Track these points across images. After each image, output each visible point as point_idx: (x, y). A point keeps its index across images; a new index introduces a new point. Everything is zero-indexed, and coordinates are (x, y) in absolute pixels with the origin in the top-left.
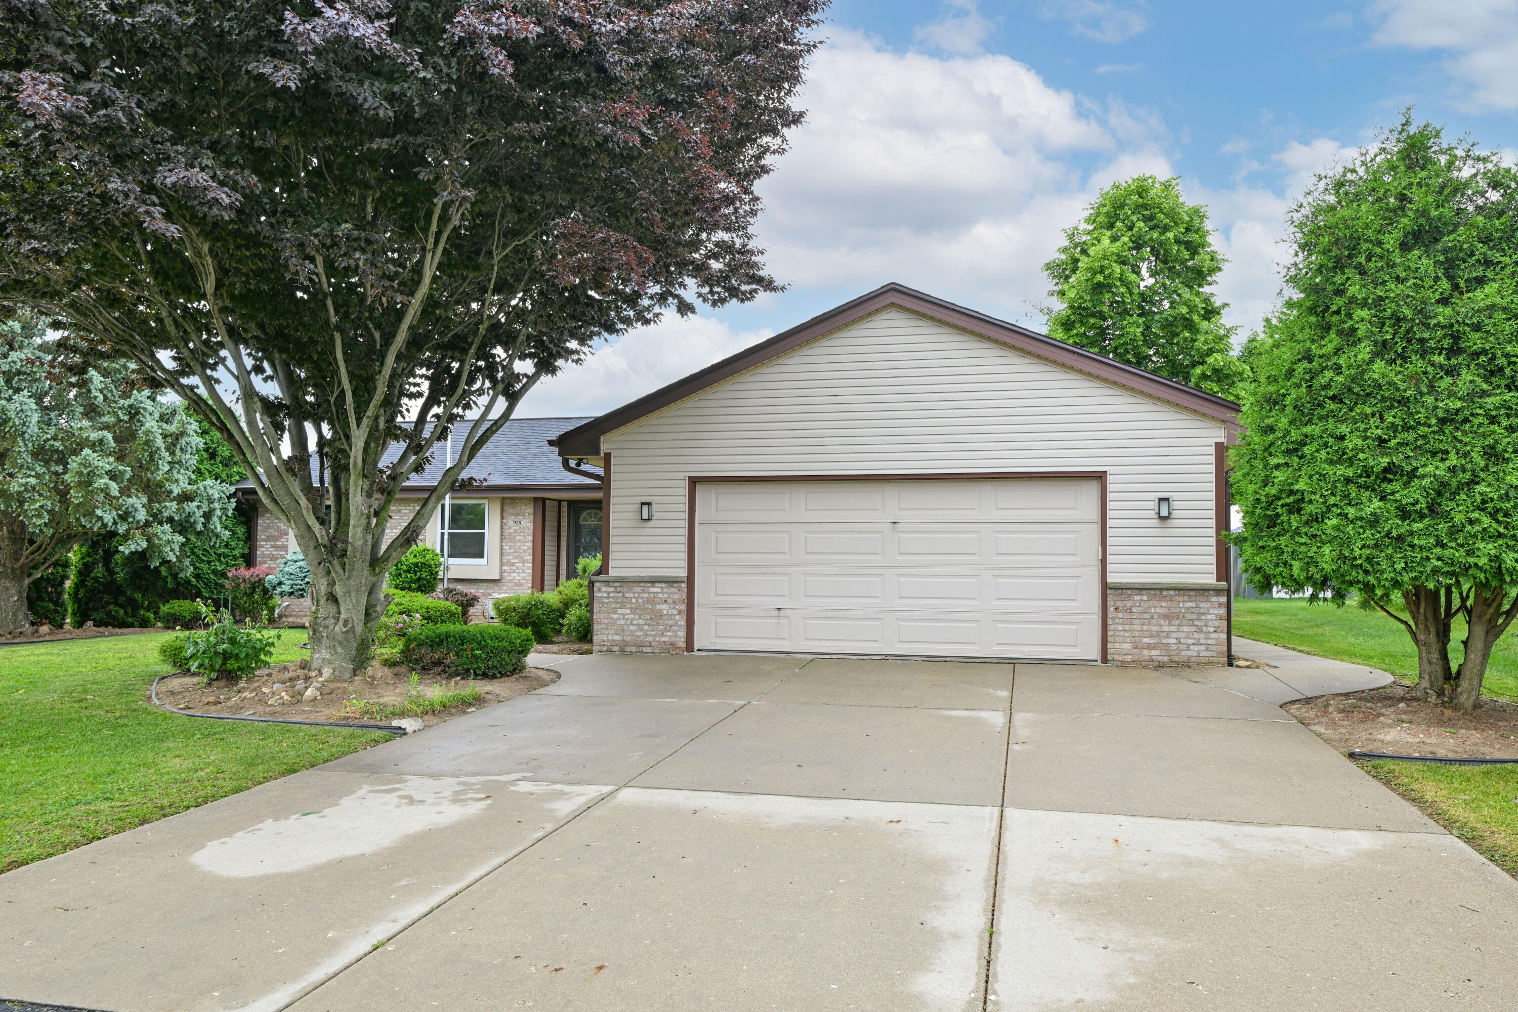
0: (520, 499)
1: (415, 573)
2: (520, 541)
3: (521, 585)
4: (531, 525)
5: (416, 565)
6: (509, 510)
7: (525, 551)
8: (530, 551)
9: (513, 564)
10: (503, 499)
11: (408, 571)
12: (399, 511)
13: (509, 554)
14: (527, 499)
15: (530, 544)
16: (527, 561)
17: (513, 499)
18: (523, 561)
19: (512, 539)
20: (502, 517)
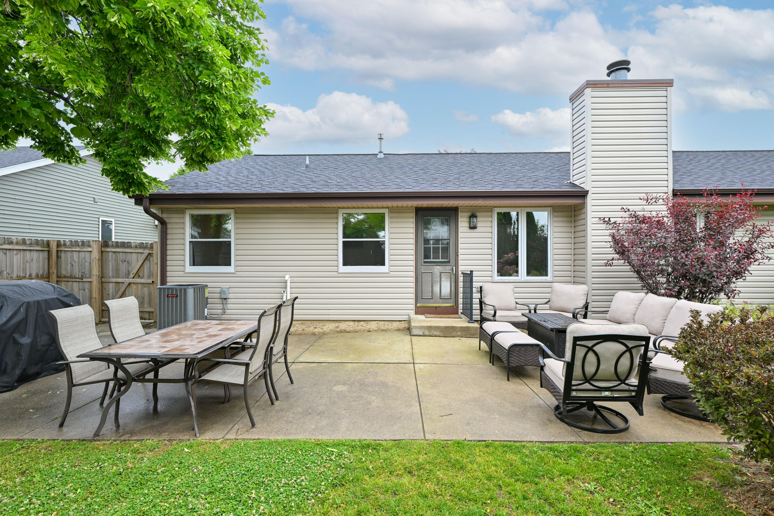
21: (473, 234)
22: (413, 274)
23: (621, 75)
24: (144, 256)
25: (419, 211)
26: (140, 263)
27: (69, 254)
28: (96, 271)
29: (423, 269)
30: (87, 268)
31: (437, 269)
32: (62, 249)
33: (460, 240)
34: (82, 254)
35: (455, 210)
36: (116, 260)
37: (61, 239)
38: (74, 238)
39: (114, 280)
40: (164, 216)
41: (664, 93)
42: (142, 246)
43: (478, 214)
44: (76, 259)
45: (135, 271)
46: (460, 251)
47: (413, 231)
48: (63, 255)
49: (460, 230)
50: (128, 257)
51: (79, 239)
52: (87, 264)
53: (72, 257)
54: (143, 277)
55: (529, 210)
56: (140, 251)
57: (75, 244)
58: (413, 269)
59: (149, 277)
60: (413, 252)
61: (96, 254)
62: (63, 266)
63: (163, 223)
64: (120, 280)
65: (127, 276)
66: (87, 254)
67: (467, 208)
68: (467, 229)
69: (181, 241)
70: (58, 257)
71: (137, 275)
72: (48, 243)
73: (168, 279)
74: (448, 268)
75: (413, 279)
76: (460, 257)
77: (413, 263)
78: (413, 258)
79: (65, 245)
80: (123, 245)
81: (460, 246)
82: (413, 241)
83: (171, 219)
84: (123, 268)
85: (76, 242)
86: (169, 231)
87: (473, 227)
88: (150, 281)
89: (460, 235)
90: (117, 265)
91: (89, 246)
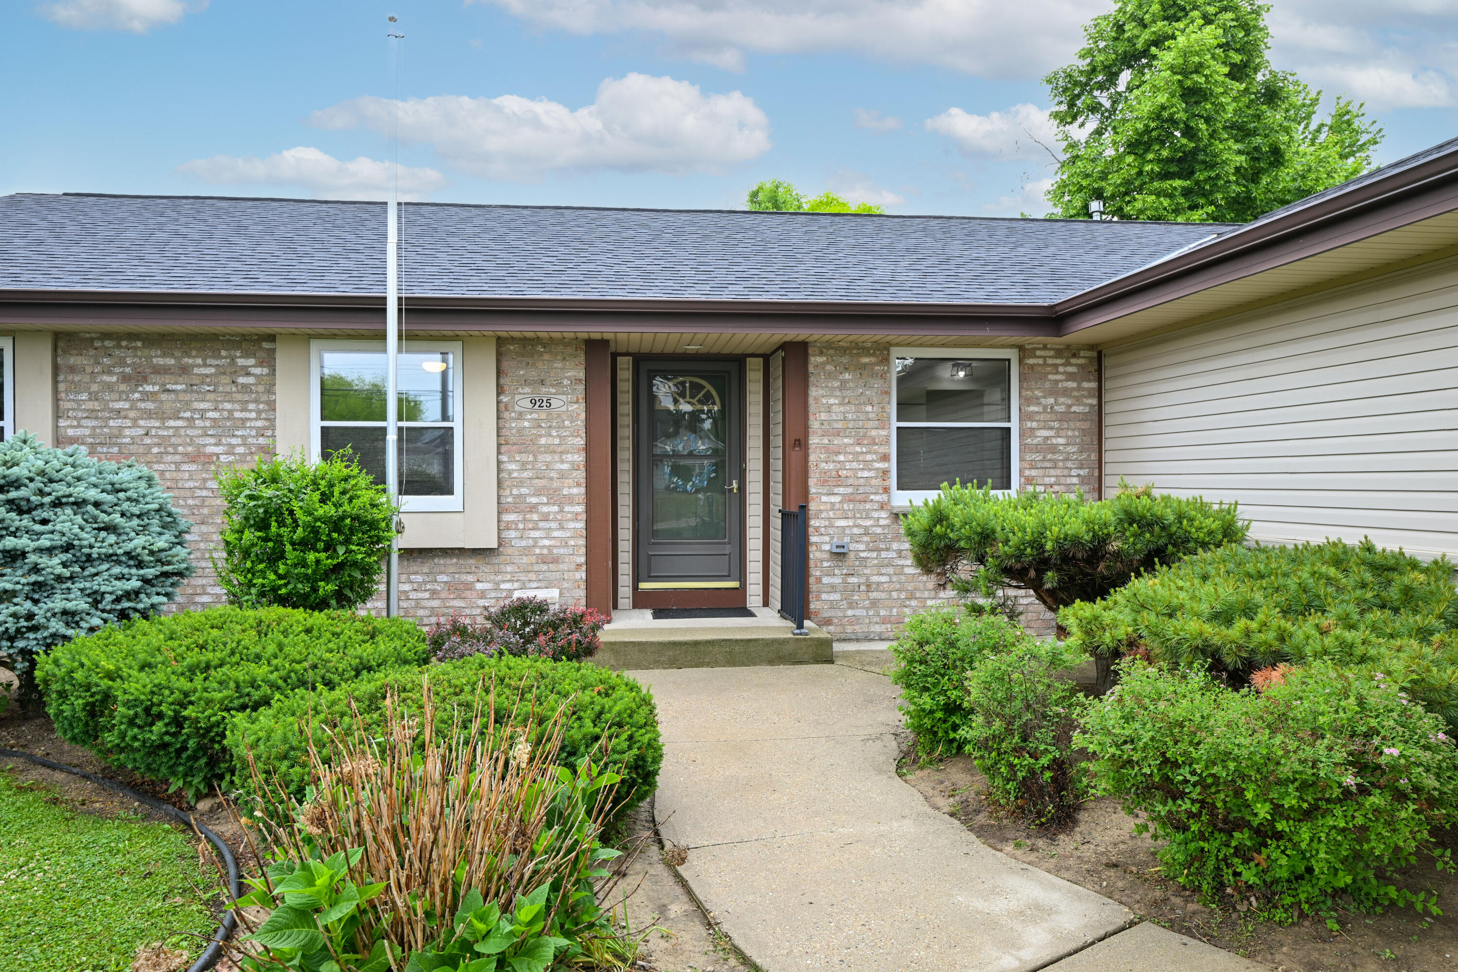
0: (549, 343)
1: (330, 547)
2: (549, 450)
3: (556, 560)
4: (579, 409)
5: (336, 524)
6: (517, 371)
7: (562, 475)
8: (581, 475)
9: (533, 508)
10: (500, 342)
11: (304, 545)
12: (185, 370)
13: (521, 483)
14: (563, 342)
15: (579, 458)
16: (570, 500)
17: (528, 345)
18: (562, 501)
19: (527, 445)
20: (500, 390)
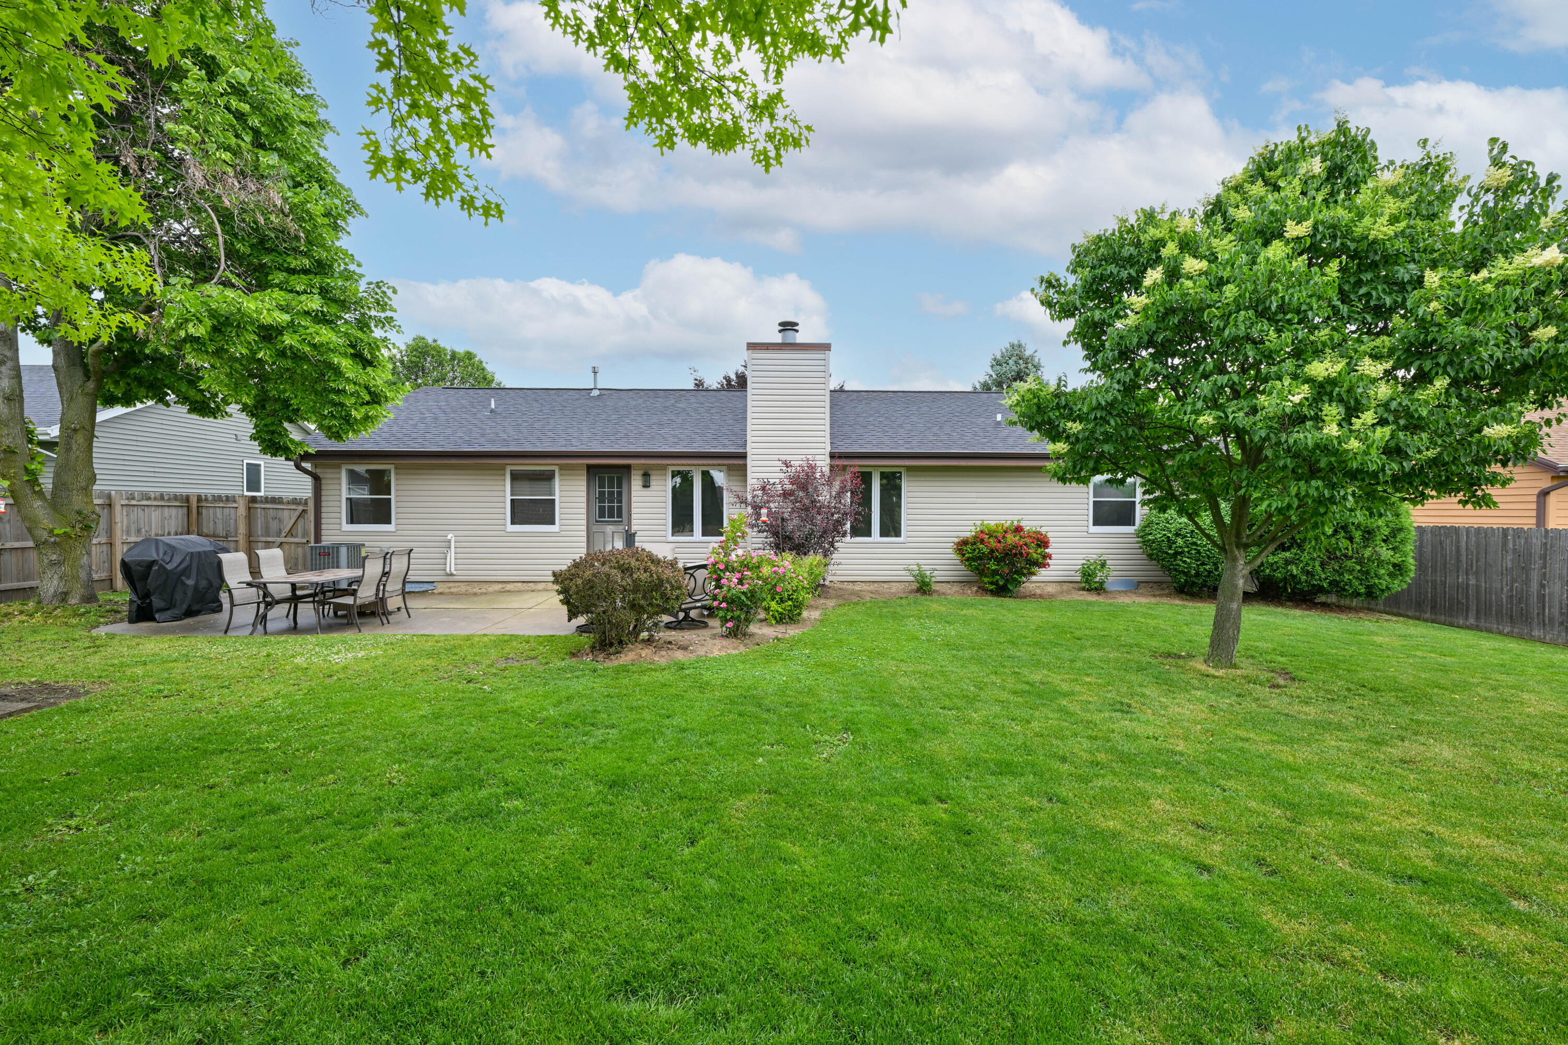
21: (646, 492)
22: (585, 533)
23: (791, 337)
24: (297, 513)
25: (589, 468)
26: (293, 521)
27: (211, 511)
28: (242, 529)
29: (595, 528)
30: (232, 526)
31: (609, 529)
32: (204, 504)
33: (633, 499)
34: (226, 511)
35: (628, 468)
36: (266, 517)
37: (203, 491)
38: (217, 492)
39: (264, 539)
40: (319, 471)
41: (822, 356)
42: (295, 501)
43: (650, 472)
44: (219, 515)
45: (287, 529)
46: (633, 510)
47: (584, 488)
48: (204, 511)
49: (633, 488)
50: (280, 513)
51: (223, 492)
52: (232, 522)
53: (215, 514)
54: (296, 536)
55: (705, 468)
56: (293, 507)
57: (218, 498)
58: (584, 528)
59: (303, 536)
60: (584, 511)
61: (242, 511)
62: (205, 524)
63: (316, 479)
64: (270, 539)
65: (279, 534)
66: (233, 511)
67: (639, 467)
68: (640, 488)
69: (337, 498)
70: (199, 513)
71: (290, 533)
72: (187, 499)
73: (323, 538)
74: (620, 528)
75: (585, 539)
76: (633, 516)
77: (584, 522)
78: (584, 517)
79: (206, 500)
80: (274, 500)
81: (633, 505)
82: (584, 499)
83: (326, 474)
84: (274, 525)
85: (220, 497)
86: (323, 487)
87: (646, 485)
88: (304, 541)
89: (633, 494)
90: (267, 522)
91: (235, 501)
